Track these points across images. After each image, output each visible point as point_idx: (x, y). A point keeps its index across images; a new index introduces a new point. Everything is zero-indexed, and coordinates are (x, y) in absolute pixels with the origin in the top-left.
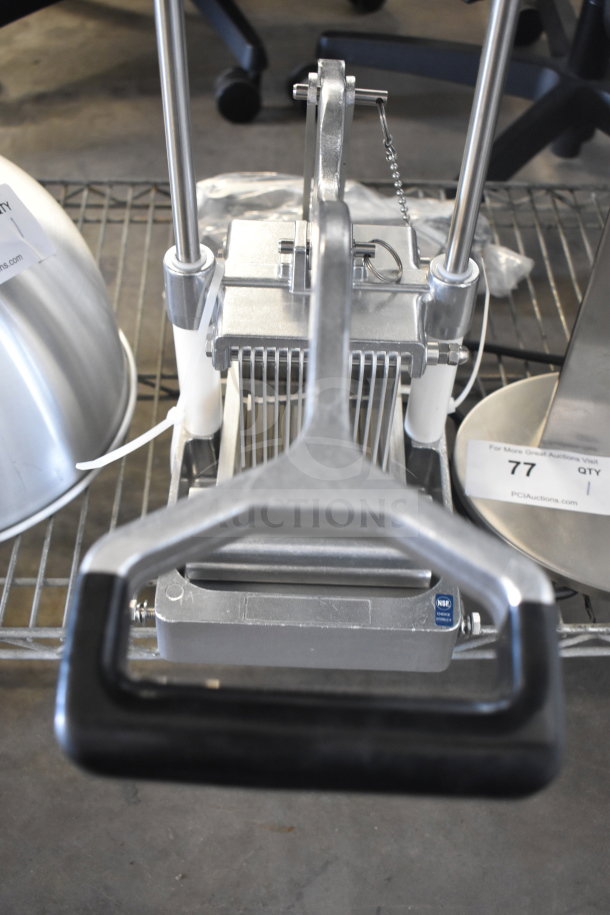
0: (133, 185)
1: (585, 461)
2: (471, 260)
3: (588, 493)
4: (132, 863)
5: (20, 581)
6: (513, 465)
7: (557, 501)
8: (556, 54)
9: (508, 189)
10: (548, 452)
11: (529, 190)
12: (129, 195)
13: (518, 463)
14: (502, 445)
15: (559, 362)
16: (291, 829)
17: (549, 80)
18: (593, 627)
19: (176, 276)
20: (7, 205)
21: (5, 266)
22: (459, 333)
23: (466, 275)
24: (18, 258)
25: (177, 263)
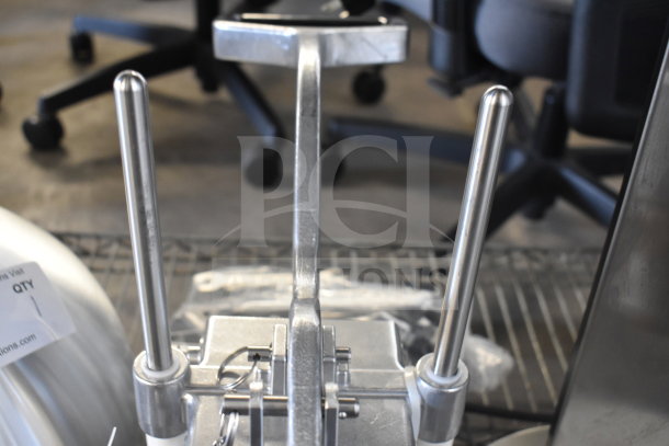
11: (507, 252)
15: (547, 419)
19: (145, 386)
20: (31, 284)
21: (15, 346)
22: (448, 436)
23: (456, 379)
24: (32, 337)
25: (147, 372)
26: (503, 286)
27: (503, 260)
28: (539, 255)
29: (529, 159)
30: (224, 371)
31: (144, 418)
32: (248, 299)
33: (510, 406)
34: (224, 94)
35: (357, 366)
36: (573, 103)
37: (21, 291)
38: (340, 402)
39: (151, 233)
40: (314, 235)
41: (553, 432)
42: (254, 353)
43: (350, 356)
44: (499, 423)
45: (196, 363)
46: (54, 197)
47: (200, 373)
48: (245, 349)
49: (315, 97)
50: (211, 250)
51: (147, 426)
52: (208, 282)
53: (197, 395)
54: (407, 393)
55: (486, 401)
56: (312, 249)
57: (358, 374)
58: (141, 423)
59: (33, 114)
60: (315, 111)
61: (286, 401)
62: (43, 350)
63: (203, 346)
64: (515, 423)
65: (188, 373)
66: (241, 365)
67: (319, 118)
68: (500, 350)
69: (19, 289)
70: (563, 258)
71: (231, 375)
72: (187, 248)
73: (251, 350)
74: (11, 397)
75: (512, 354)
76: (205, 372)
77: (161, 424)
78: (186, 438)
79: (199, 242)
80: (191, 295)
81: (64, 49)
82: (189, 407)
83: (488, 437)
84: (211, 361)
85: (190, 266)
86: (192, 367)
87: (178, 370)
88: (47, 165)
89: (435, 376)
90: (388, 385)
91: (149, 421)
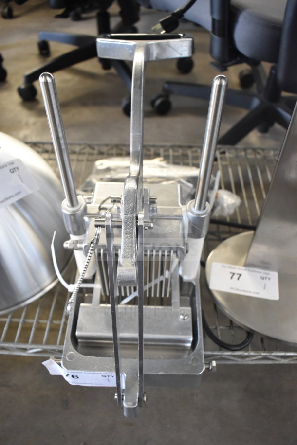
0: (80, 145)
1: (264, 273)
2: (207, 203)
3: (264, 288)
4: (63, 436)
5: (14, 320)
6: (231, 275)
7: (250, 292)
8: (259, 92)
9: (236, 149)
10: (248, 269)
11: (245, 150)
12: (77, 149)
13: (234, 274)
14: (228, 265)
15: (254, 228)
16: (132, 424)
17: (256, 102)
18: (264, 353)
19: (67, 214)
20: (17, 168)
21: (12, 196)
22: (202, 235)
23: (204, 211)
24: (19, 193)
25: (67, 208)
26: (241, 165)
27: (243, 154)
28: (260, 151)
29: (262, 102)
30: (101, 207)
31: (68, 228)
32: (120, 173)
33: (239, 222)
34: (113, 70)
35: (161, 205)
36: (281, 76)
37: (13, 172)
38: (144, 222)
39: (63, 147)
40: (139, 146)
41: (254, 234)
42: (113, 199)
43: (156, 201)
44: (233, 229)
45: (90, 203)
46: (34, 124)
47: (91, 208)
48: (110, 198)
49: (141, 78)
50: (104, 149)
51: (69, 231)
52: (102, 164)
53: (90, 217)
54: (182, 217)
55: (228, 220)
56: (139, 152)
57: (161, 209)
58: (67, 230)
59: (21, 83)
60: (141, 85)
61: (121, 222)
62: (26, 197)
63: (93, 196)
64: (241, 230)
65: (85, 208)
66: (108, 205)
67: (142, 89)
68: (235, 197)
69: (13, 171)
70: (272, 153)
71: (105, 209)
72: (93, 149)
73: (112, 198)
74: (13, 218)
75: (242, 198)
76: (93, 208)
77: (76, 229)
78: (85, 236)
79: (98, 145)
80: (94, 171)
81: (35, 50)
82: (87, 222)
83: (228, 235)
84: (96, 203)
85: (95, 157)
86: (88, 205)
87: (80, 207)
88: (30, 108)
89: (195, 210)
90: (174, 214)
91: (70, 229)
